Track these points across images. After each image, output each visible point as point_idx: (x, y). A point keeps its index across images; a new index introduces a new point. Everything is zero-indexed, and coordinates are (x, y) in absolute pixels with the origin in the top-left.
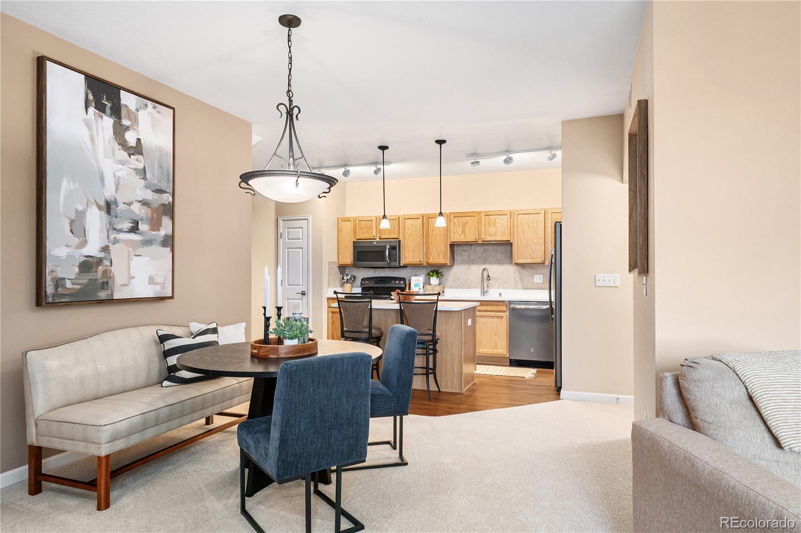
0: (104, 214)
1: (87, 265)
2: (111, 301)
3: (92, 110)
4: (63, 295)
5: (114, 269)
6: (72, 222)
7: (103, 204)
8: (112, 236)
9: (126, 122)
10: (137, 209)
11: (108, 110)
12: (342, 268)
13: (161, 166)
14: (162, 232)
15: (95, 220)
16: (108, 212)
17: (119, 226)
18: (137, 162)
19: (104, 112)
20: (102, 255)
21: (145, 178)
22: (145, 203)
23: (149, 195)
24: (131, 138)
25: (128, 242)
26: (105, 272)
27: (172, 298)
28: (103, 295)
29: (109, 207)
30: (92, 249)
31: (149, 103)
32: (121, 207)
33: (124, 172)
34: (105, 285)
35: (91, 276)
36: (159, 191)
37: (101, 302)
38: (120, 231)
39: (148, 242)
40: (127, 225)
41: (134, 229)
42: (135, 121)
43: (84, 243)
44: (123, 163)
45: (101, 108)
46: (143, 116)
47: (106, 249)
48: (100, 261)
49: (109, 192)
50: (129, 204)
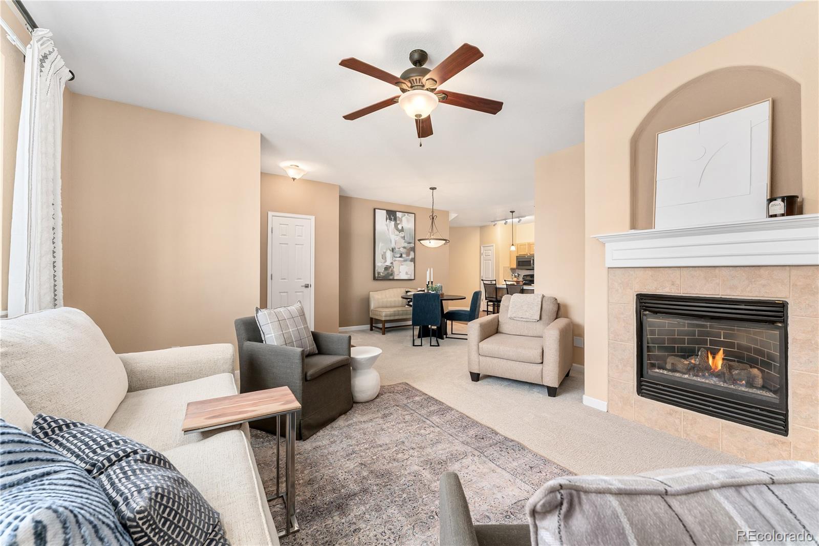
0: (391, 252)
1: (387, 268)
2: (393, 280)
3: (388, 220)
4: (380, 277)
5: (394, 269)
6: (382, 255)
7: (391, 249)
8: (394, 259)
9: (398, 222)
10: (402, 250)
11: (393, 220)
12: (513, 270)
13: (410, 234)
14: (410, 257)
15: (389, 254)
16: (393, 252)
17: (396, 256)
18: (402, 234)
19: (391, 220)
20: (391, 265)
21: (404, 239)
22: (404, 248)
23: (406, 245)
24: (400, 227)
25: (399, 261)
26: (392, 271)
27: (414, 279)
28: (391, 277)
29: (393, 250)
30: (388, 263)
31: (406, 214)
32: (397, 249)
33: (398, 238)
34: (392, 275)
35: (388, 272)
36: (410, 243)
37: (390, 280)
38: (397, 257)
39: (405, 261)
40: (399, 255)
41: (401, 256)
42: (401, 221)
43: (386, 261)
44: (397, 235)
45: (390, 219)
46: (404, 219)
47: (392, 263)
48: (390, 267)
49: (393, 245)
50: (399, 248)
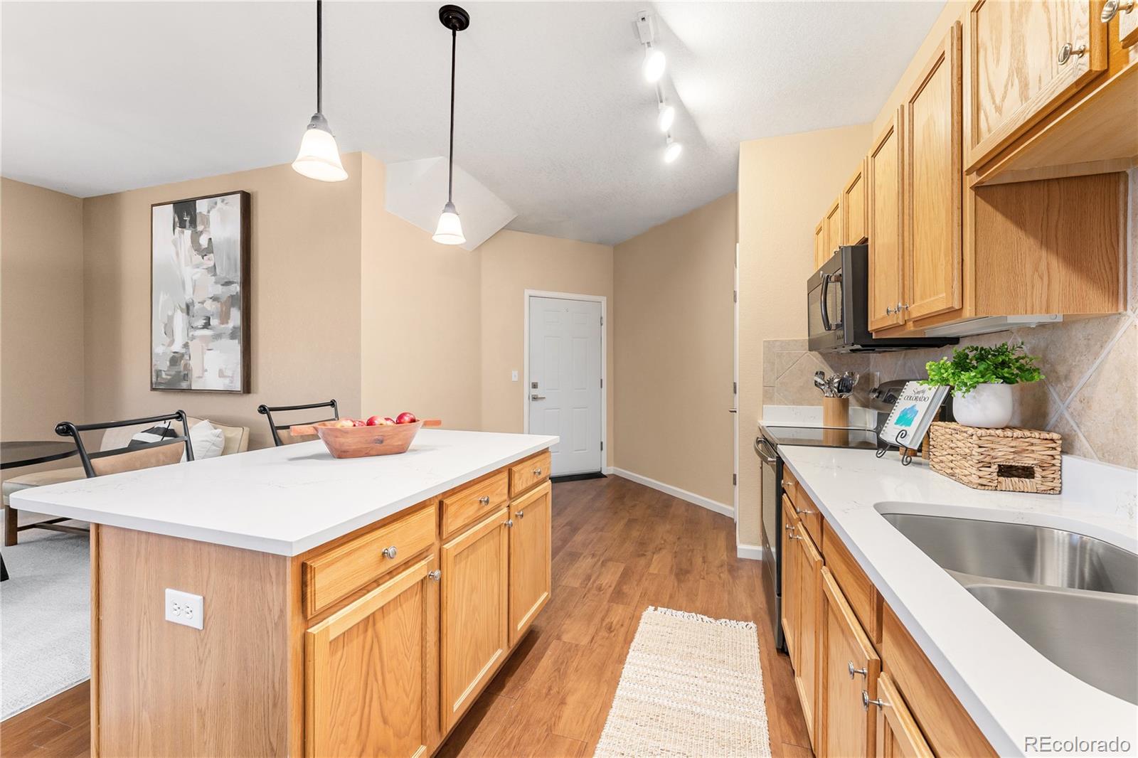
0: (185, 314)
1: (175, 360)
2: (189, 391)
3: (178, 229)
4: (160, 383)
5: (192, 363)
6: (166, 325)
7: (184, 307)
8: (191, 334)
9: (200, 228)
10: (211, 307)
11: (188, 224)
13: (229, 258)
14: (231, 325)
15: (180, 320)
16: (188, 314)
17: (195, 325)
18: (209, 261)
19: (184, 227)
20: (183, 351)
21: (215, 275)
22: (215, 299)
23: (218, 290)
24: (203, 241)
25: (203, 337)
26: (186, 366)
28: (184, 385)
29: (188, 309)
30: (178, 347)
31: (218, 199)
32: (197, 306)
33: (199, 274)
34: (186, 377)
35: (176, 369)
36: (228, 283)
37: (183, 391)
38: (197, 328)
39: (218, 336)
40: (201, 322)
41: (207, 325)
42: (206, 222)
43: (172, 342)
44: (197, 266)
45: (183, 226)
46: (214, 216)
47: (186, 346)
48: (183, 355)
49: (188, 296)
50: (202, 303)
